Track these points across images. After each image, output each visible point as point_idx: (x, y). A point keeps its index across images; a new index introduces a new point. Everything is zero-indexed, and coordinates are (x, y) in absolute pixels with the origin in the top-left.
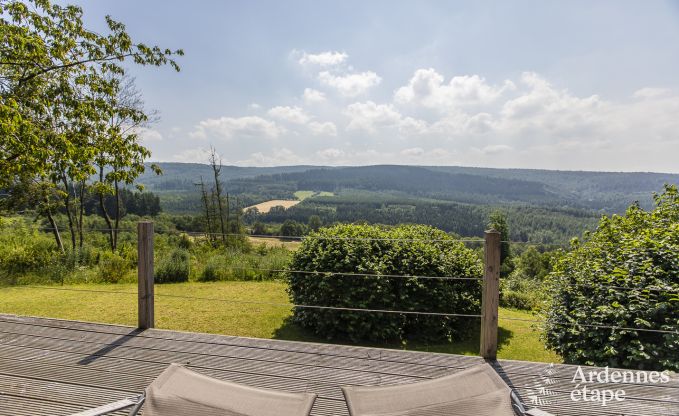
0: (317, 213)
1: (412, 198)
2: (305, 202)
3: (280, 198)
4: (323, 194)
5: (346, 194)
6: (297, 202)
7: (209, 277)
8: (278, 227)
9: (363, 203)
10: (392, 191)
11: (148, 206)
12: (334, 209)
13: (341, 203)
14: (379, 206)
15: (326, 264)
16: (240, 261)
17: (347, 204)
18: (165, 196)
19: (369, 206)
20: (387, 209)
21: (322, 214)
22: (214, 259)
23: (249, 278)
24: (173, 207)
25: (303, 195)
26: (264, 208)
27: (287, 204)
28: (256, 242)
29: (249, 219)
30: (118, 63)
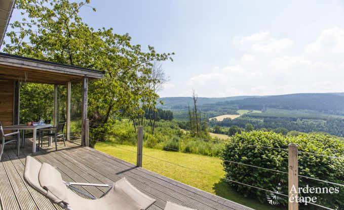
0: (251, 122)
1: (324, 115)
2: (243, 116)
3: (229, 113)
4: (254, 111)
5: (270, 112)
6: (238, 116)
7: (187, 151)
8: (227, 129)
9: (282, 118)
10: (306, 110)
11: (168, 116)
12: (262, 121)
13: (267, 117)
14: (295, 120)
15: (244, 152)
16: (202, 145)
17: (270, 118)
18: (175, 112)
19: (287, 119)
20: (301, 122)
21: (254, 123)
22: (191, 142)
23: (206, 154)
24: (179, 117)
25: (242, 112)
26: (220, 119)
27: (233, 117)
28: (213, 136)
29: (212, 124)
30: (151, 62)
